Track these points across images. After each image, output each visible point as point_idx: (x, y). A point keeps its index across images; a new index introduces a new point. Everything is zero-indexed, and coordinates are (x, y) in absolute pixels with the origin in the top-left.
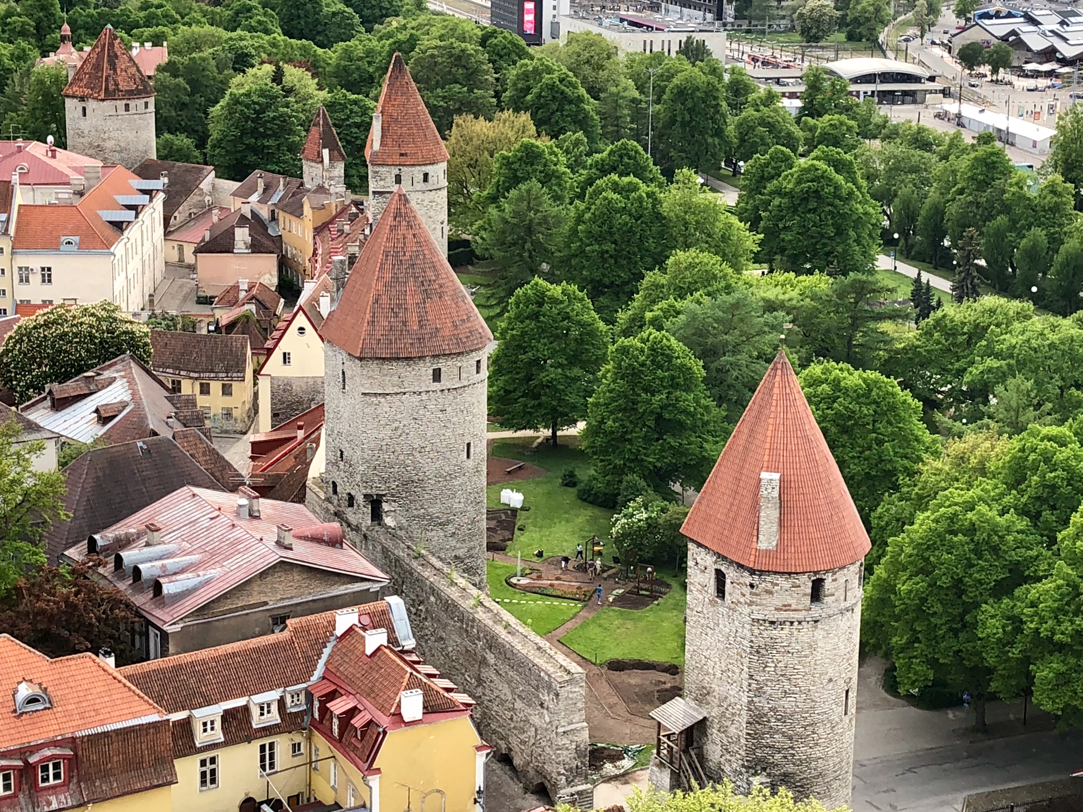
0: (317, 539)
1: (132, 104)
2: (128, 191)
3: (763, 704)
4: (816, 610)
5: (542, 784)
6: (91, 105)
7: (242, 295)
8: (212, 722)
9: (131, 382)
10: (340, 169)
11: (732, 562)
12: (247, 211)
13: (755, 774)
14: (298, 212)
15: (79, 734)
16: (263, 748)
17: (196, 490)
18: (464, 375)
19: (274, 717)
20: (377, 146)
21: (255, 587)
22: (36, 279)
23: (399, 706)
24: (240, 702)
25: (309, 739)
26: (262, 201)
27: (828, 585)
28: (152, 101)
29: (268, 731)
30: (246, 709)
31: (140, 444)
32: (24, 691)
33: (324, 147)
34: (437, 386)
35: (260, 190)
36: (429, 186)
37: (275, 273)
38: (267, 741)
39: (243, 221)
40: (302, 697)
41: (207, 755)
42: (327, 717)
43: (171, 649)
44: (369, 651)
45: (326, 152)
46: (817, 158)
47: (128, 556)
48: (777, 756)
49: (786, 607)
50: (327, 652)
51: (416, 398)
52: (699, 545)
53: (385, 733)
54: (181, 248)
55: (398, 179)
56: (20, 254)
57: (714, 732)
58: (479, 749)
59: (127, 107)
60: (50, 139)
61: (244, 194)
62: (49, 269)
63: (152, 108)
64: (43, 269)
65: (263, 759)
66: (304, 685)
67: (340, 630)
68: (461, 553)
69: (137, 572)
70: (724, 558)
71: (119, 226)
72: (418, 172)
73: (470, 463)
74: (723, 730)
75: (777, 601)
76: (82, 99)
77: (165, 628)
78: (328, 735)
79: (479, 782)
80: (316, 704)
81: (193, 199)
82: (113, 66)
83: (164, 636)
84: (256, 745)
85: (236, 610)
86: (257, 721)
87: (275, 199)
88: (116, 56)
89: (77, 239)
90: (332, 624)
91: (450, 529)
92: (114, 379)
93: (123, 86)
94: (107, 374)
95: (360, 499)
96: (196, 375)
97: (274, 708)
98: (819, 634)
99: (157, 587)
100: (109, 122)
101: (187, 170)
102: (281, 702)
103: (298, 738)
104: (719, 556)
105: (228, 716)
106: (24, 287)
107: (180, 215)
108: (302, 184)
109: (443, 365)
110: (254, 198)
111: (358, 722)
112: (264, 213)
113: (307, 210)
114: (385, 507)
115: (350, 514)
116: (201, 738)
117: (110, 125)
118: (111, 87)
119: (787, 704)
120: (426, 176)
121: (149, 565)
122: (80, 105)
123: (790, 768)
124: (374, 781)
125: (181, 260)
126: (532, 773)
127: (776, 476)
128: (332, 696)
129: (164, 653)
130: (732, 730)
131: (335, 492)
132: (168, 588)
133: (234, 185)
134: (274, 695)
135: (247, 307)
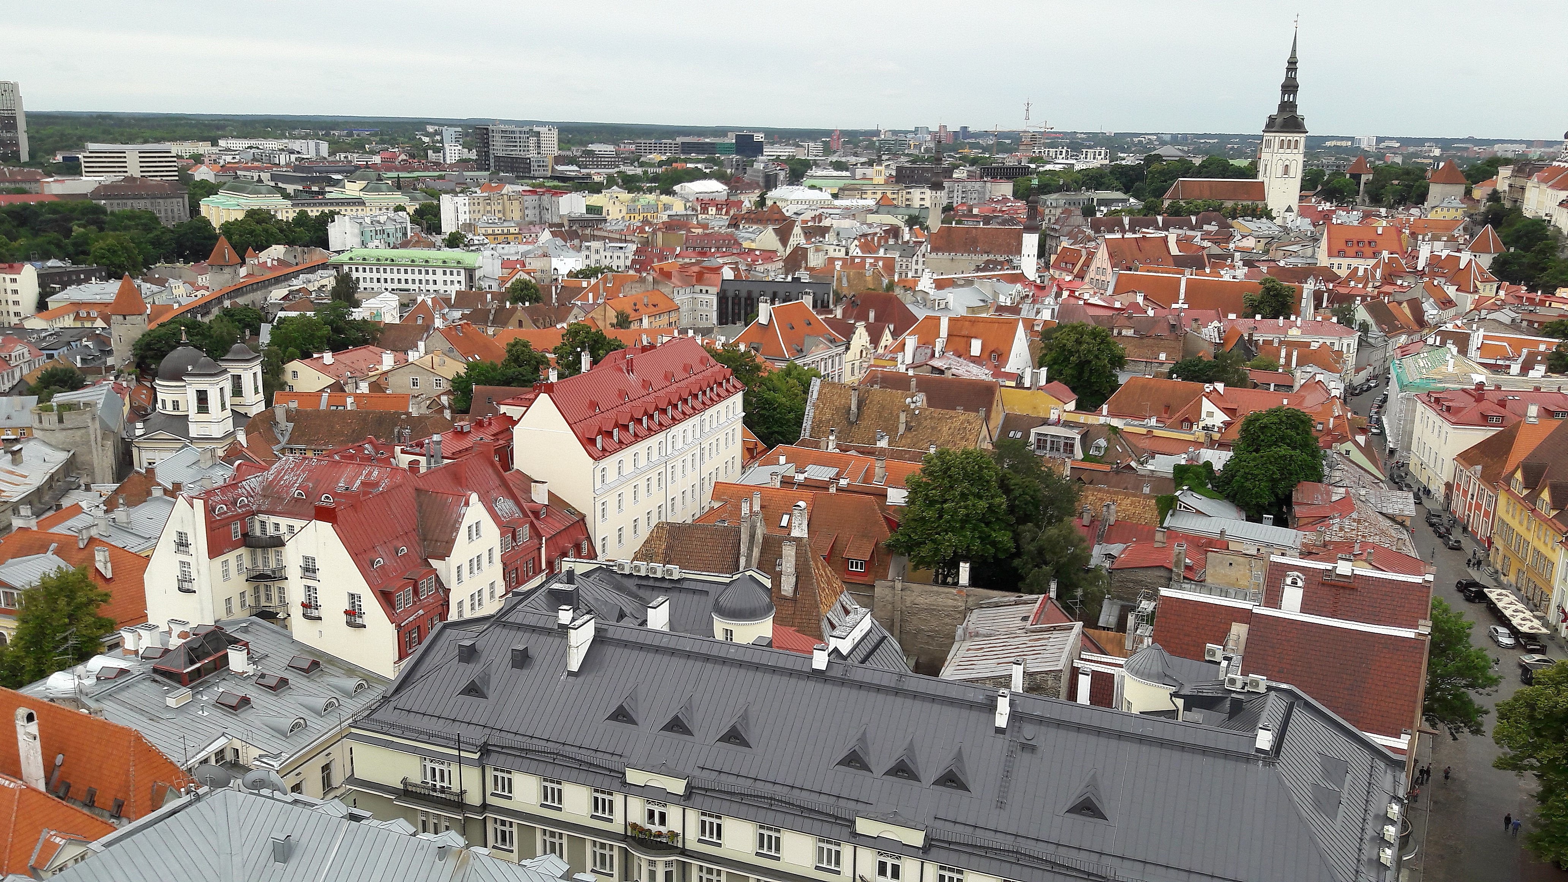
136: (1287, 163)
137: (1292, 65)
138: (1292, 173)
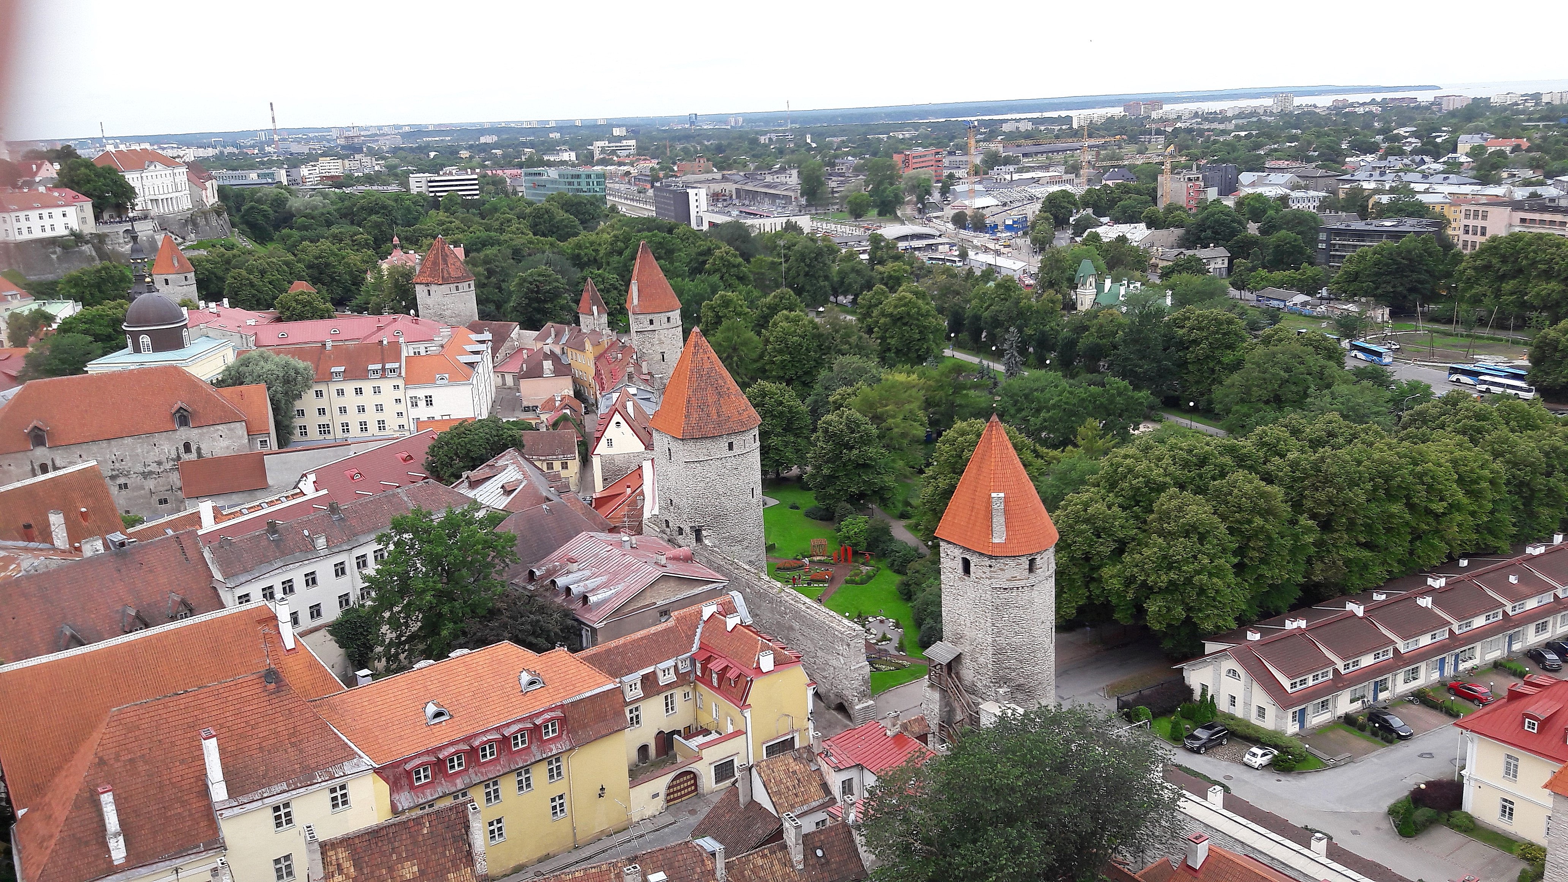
0: (676, 559)
1: (460, 285)
2: (470, 342)
3: (1001, 640)
4: (1033, 579)
5: (841, 704)
6: (433, 288)
7: (557, 404)
8: (635, 684)
9: (520, 467)
10: (605, 318)
11: (975, 552)
12: (547, 349)
13: (1000, 687)
14: (581, 348)
15: (565, 702)
16: (666, 698)
17: (592, 534)
18: (747, 445)
19: (672, 677)
20: (636, 302)
21: (648, 594)
22: (422, 404)
23: (758, 663)
24: (650, 670)
25: (695, 688)
26: (556, 342)
27: (1038, 561)
28: (472, 283)
29: (669, 686)
30: (654, 672)
31: (544, 507)
32: (525, 678)
33: (594, 305)
34: (731, 453)
35: (553, 335)
36: (671, 325)
37: (571, 388)
38: (668, 693)
39: (546, 357)
40: (688, 662)
41: (633, 707)
42: (707, 673)
43: (600, 639)
44: (729, 629)
45: (595, 308)
46: (904, 290)
47: (561, 581)
48: (1013, 674)
49: (1013, 579)
50: (699, 631)
51: (719, 463)
52: (949, 543)
53: (752, 681)
54: (503, 376)
55: (651, 322)
56: (411, 388)
57: (967, 661)
58: (809, 685)
59: (457, 288)
60: (412, 312)
61: (543, 338)
62: (430, 397)
63: (473, 288)
64: (426, 397)
65: (667, 705)
66: (689, 654)
67: (705, 617)
68: (752, 559)
69: (568, 590)
70: (969, 550)
71: (471, 365)
72: (663, 317)
73: (754, 501)
74: (974, 660)
75: (1008, 574)
76: (427, 284)
77: (595, 626)
78: (710, 685)
79: (810, 707)
80: (698, 665)
81: (507, 344)
82: (445, 262)
83: (594, 631)
84: (663, 695)
85: (639, 609)
86: (663, 681)
87: (564, 340)
88: (447, 256)
89: (447, 376)
90: (700, 613)
91: (745, 543)
92: (507, 465)
93: (453, 274)
94: (501, 463)
95: (687, 529)
96: (544, 458)
97: (672, 671)
98: (1035, 594)
99: (585, 599)
100: (446, 299)
101: (500, 326)
102: (676, 667)
103: (687, 689)
104: (964, 548)
105: (645, 678)
106: (415, 409)
107: (500, 356)
108: (580, 330)
109: (736, 440)
110: (549, 341)
111: (732, 674)
112: (557, 351)
113: (588, 346)
114: (704, 533)
115: (680, 539)
116: (630, 696)
117: (447, 300)
118: (446, 275)
119: (1017, 640)
120: (669, 318)
121: (576, 585)
122: (426, 289)
123: (1022, 681)
124: (747, 713)
125: (504, 384)
126: (832, 696)
127: (1002, 495)
128: (708, 660)
129: (594, 644)
130: (982, 660)
131: (668, 526)
132: (593, 599)
133: (535, 333)
134: (670, 663)
135: (565, 411)
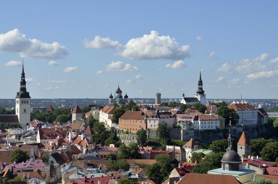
136: (25, 108)
137: (23, 75)
138: (27, 112)
